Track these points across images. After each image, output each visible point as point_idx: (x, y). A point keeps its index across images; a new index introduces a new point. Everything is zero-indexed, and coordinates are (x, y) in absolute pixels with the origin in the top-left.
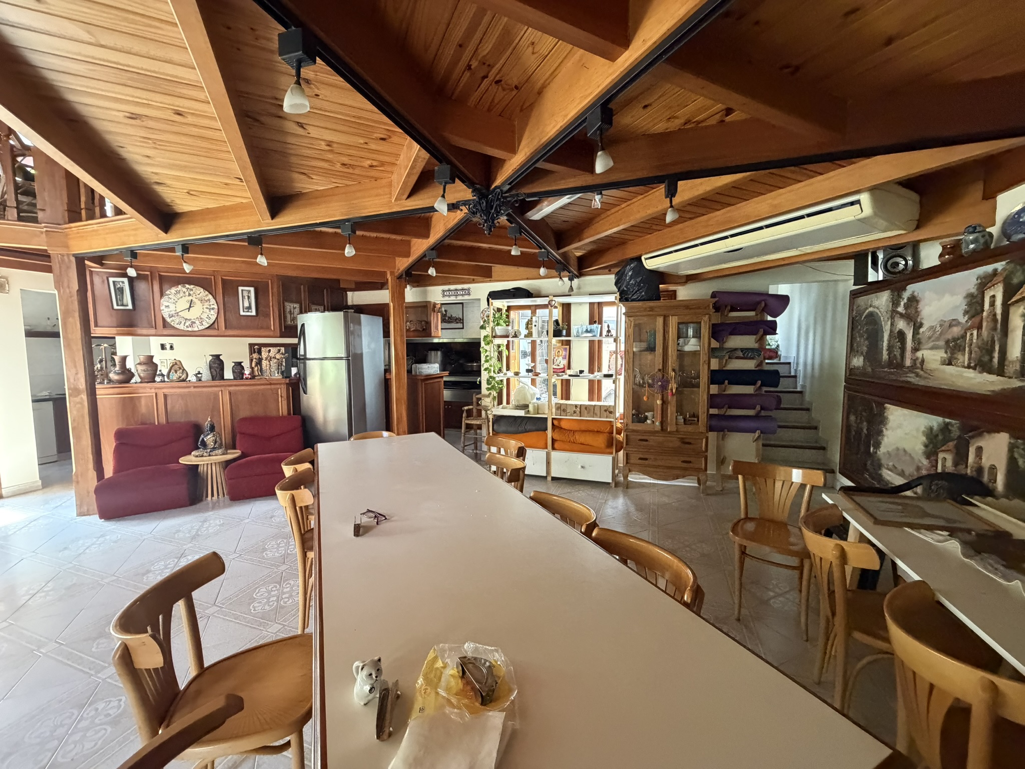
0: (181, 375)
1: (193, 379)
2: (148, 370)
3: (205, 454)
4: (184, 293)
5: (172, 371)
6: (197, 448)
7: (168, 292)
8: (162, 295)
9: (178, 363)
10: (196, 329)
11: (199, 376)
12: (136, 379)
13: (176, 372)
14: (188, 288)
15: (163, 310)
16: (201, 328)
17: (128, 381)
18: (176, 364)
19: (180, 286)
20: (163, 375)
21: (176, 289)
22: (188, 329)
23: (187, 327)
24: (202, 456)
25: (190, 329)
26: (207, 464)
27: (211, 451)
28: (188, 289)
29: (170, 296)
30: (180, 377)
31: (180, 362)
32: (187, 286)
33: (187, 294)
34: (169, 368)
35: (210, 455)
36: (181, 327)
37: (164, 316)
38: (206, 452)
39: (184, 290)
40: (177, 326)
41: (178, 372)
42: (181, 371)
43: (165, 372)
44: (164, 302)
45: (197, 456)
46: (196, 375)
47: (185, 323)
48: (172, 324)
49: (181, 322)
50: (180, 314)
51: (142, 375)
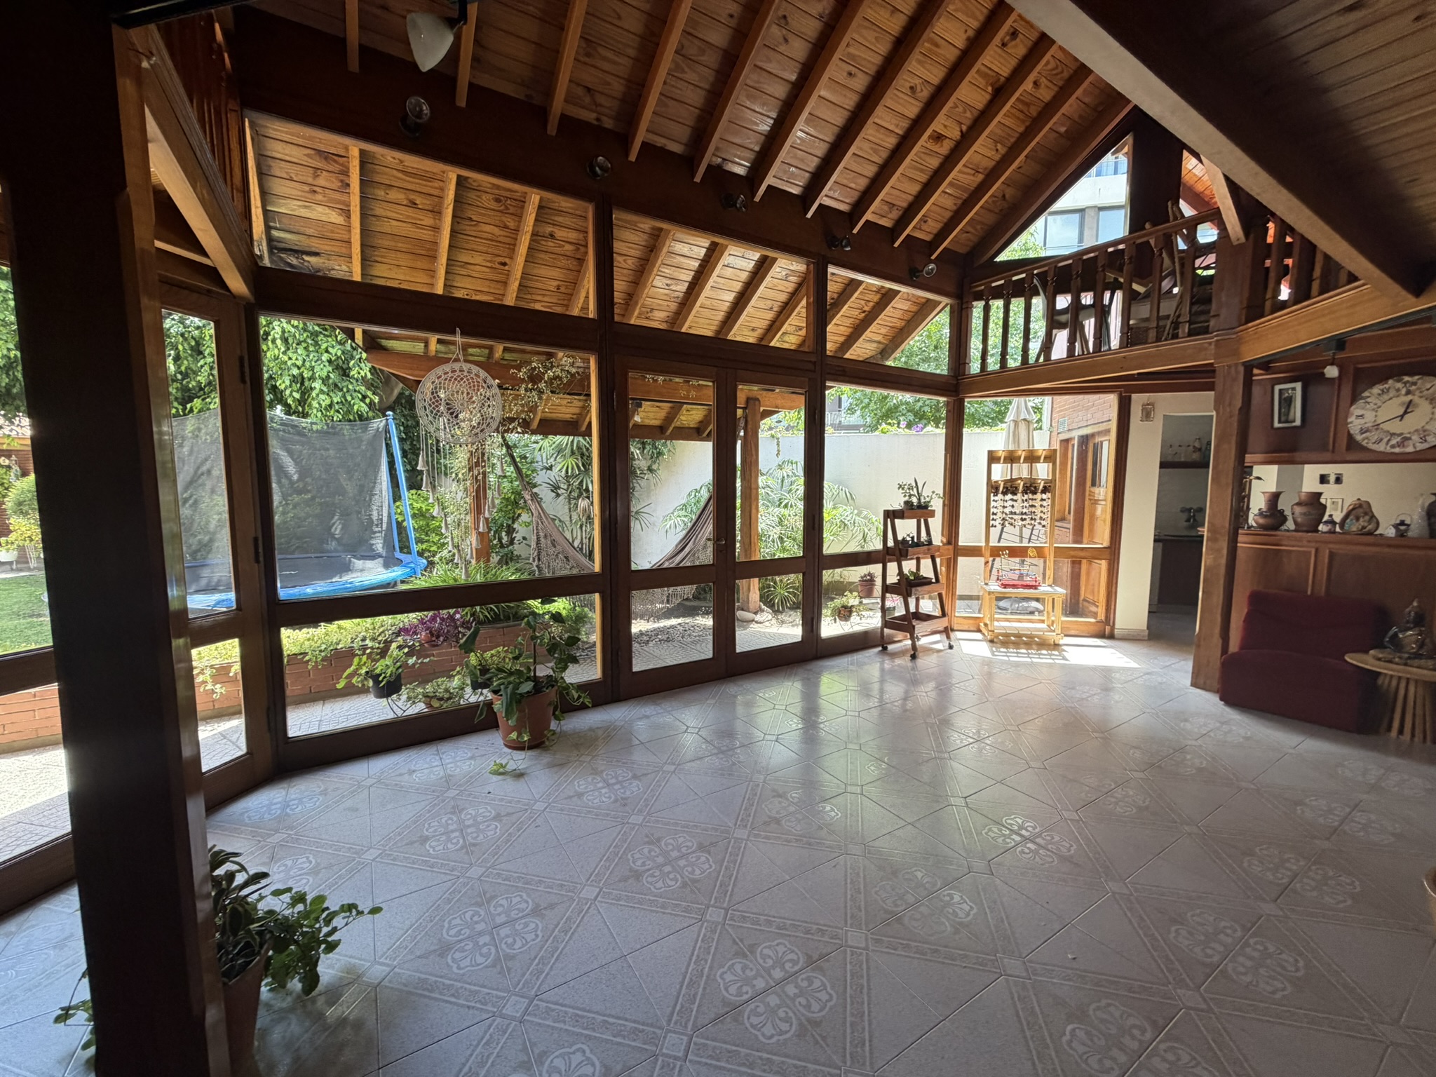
0: (1366, 524)
1: (1391, 532)
2: (1310, 514)
3: (1397, 660)
4: (1398, 390)
5: (1351, 517)
6: (1380, 645)
7: (1366, 394)
8: (1354, 399)
9: (1365, 506)
10: (1410, 449)
11: (1402, 528)
12: (1290, 525)
13: (1357, 519)
14: (1408, 382)
15: (1351, 423)
16: (1420, 447)
17: (1276, 527)
18: (1360, 506)
19: (1390, 382)
20: (1333, 523)
21: (1381, 387)
22: (1393, 450)
23: (1393, 447)
24: (1390, 661)
25: (1397, 450)
26: (1400, 678)
27: (1409, 658)
28: (1405, 383)
29: (1369, 400)
30: (1364, 528)
31: (1368, 503)
32: (1406, 378)
33: (1404, 391)
34: (1345, 511)
35: (1406, 664)
36: (1381, 447)
37: (1352, 432)
38: (1400, 658)
39: (1399, 385)
40: (1374, 447)
41: (1361, 520)
42: (1367, 518)
43: (1338, 517)
44: (1356, 410)
45: (1379, 659)
46: (1396, 526)
47: (1389, 440)
48: (1364, 443)
49: (1381, 440)
50: (1381, 426)
51: (1299, 520)
